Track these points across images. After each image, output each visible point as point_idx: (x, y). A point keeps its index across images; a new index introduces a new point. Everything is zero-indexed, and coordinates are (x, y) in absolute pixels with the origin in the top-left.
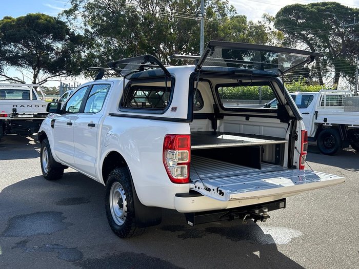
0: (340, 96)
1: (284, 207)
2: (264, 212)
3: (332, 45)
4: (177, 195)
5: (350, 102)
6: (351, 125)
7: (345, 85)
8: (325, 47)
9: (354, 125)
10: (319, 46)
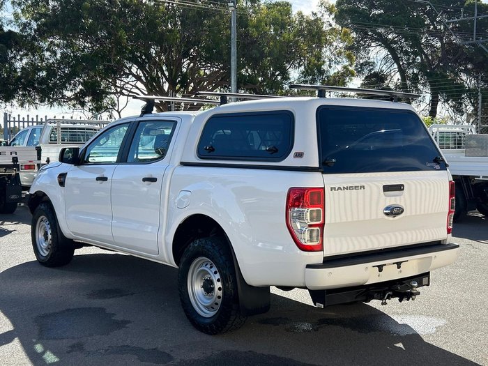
0: (458, 133)
1: (428, 285)
2: (412, 287)
3: (425, 51)
4: (309, 266)
5: (473, 143)
6: (479, 177)
7: (447, 114)
8: (416, 54)
9: (483, 177)
10: (406, 53)
